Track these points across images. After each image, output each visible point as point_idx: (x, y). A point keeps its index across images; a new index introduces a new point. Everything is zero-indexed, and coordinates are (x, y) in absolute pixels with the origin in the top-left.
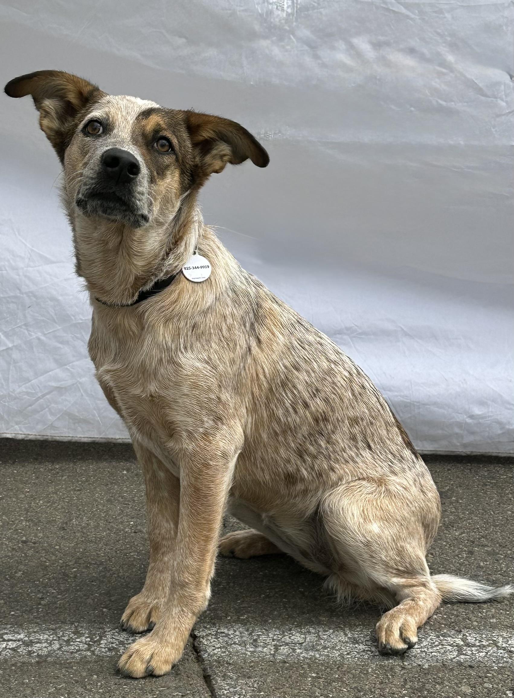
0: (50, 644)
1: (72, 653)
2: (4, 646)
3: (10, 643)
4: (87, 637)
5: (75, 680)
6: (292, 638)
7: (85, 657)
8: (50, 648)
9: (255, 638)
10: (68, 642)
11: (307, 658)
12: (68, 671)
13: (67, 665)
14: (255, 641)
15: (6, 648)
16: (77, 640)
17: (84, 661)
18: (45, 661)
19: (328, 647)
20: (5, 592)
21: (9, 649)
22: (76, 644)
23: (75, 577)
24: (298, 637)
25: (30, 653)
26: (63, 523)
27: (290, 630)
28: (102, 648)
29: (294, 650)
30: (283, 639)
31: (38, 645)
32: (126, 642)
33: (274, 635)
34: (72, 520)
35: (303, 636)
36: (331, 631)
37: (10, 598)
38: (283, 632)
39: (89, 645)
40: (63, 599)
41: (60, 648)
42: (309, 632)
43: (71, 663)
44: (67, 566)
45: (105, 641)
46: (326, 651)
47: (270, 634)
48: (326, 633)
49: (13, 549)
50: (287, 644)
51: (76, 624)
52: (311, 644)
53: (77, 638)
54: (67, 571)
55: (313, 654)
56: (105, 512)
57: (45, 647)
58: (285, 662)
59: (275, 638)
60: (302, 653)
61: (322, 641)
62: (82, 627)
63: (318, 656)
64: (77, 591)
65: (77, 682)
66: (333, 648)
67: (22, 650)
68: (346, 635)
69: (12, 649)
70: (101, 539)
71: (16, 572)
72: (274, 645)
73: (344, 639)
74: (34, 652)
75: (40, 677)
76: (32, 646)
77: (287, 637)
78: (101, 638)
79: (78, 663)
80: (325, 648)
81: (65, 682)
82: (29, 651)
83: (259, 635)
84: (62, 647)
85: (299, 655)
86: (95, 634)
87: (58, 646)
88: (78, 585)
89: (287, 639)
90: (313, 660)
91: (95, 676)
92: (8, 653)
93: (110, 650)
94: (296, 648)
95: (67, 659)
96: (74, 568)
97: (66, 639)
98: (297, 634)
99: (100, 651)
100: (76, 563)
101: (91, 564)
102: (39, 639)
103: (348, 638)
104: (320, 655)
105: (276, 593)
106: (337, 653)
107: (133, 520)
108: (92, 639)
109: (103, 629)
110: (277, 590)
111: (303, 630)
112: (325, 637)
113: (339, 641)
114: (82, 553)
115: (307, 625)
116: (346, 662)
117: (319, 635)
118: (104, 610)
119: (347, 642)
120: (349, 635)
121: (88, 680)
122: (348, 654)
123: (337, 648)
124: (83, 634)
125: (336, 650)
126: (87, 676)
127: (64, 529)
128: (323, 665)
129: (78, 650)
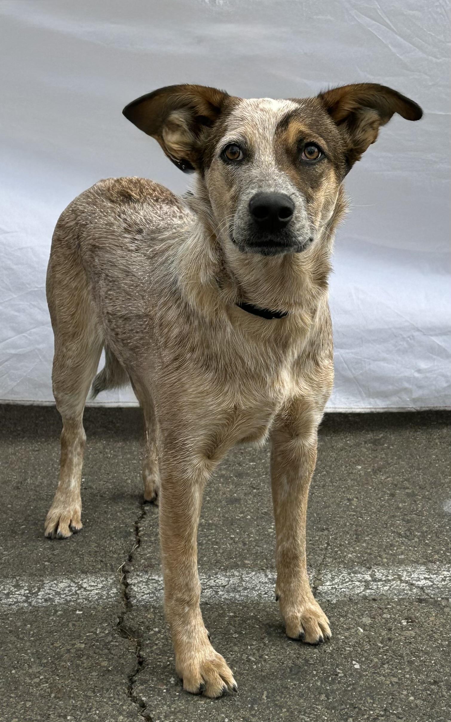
1: (10, 605)
4: (25, 590)
6: (217, 581)
7: (22, 608)
10: (8, 595)
11: (227, 599)
12: (4, 622)
13: (4, 617)
16: (17, 593)
17: (20, 612)
19: (248, 588)
22: (15, 596)
23: (23, 533)
24: (222, 580)
26: (18, 482)
27: (216, 574)
28: (39, 599)
29: (217, 592)
32: (62, 592)
34: (27, 479)
35: (226, 579)
36: (254, 573)
38: (210, 576)
39: (27, 597)
40: (9, 555)
42: (233, 576)
43: (8, 614)
44: (16, 523)
45: (43, 593)
46: (246, 591)
48: (249, 575)
50: (211, 587)
51: (18, 578)
52: (233, 586)
53: (16, 591)
54: (15, 528)
55: (233, 595)
58: (207, 604)
60: (223, 595)
61: (244, 583)
62: (22, 580)
63: (238, 597)
64: (23, 546)
65: (11, 632)
66: (253, 589)
68: (266, 576)
73: (264, 580)
77: (212, 581)
78: (39, 590)
79: (14, 614)
80: (245, 589)
85: (220, 597)
86: (34, 587)
90: (233, 601)
91: (29, 626)
93: (46, 600)
94: (219, 590)
95: (5, 611)
96: (22, 525)
97: (6, 592)
98: (222, 578)
99: (36, 602)
100: (25, 520)
103: (269, 579)
104: (240, 596)
105: (209, 540)
106: (255, 593)
107: (85, 477)
108: (30, 591)
109: (42, 581)
110: (210, 537)
111: (228, 574)
112: (247, 579)
113: (260, 582)
114: (32, 510)
115: (232, 569)
116: (262, 601)
117: (242, 578)
118: (46, 563)
119: (266, 583)
120: (270, 577)
121: (22, 629)
122: (266, 594)
123: (256, 589)
124: (22, 587)
125: (255, 591)
126: (21, 625)
127: (18, 488)
128: (241, 605)
129: (16, 602)
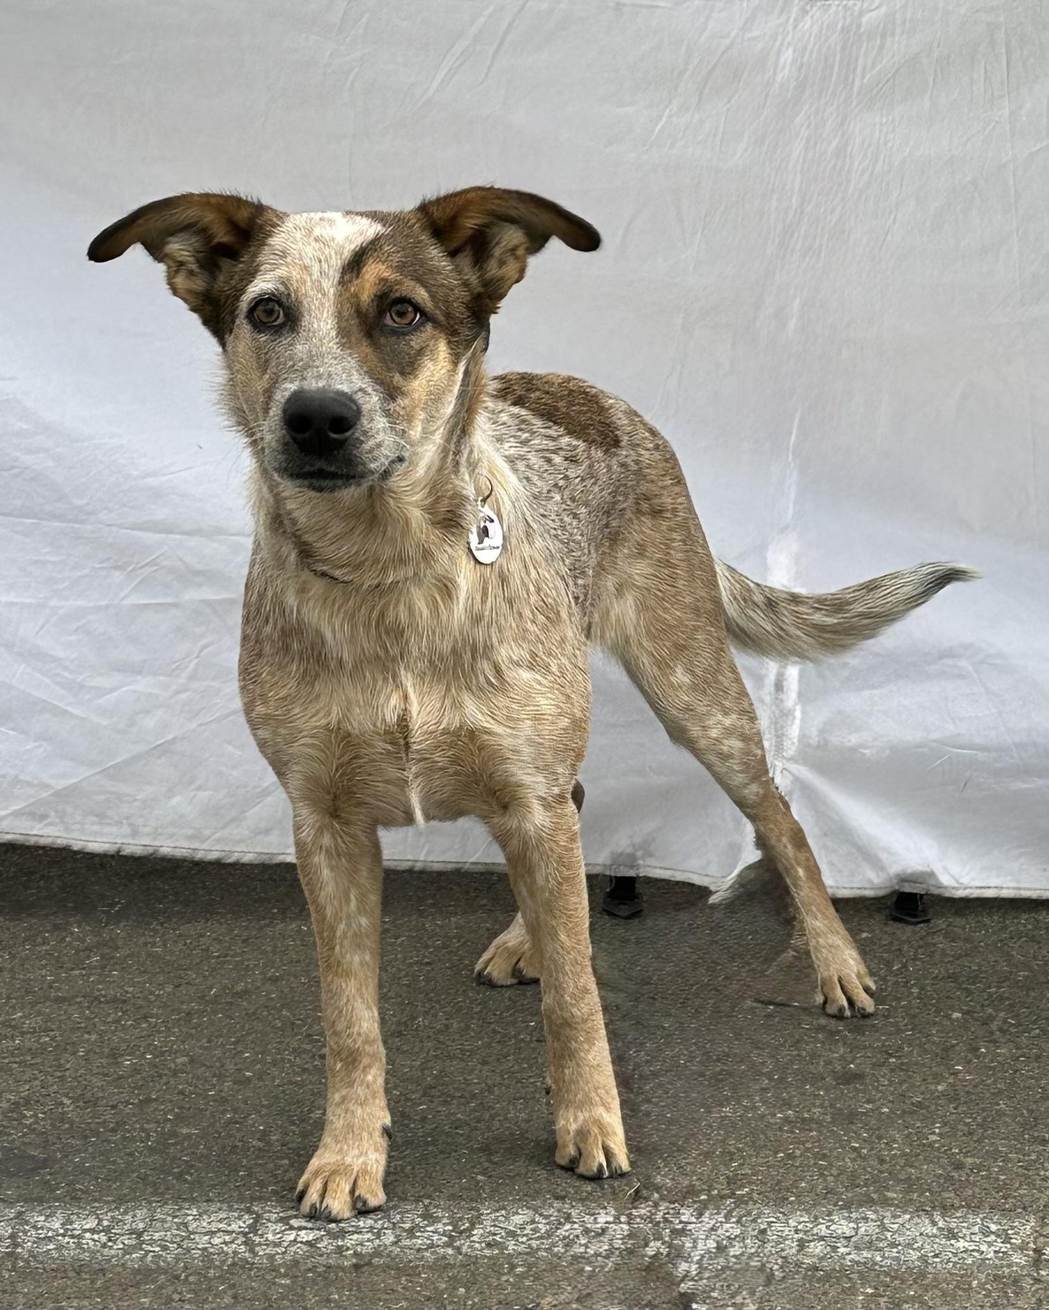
0: (378, 1236)
1: (419, 1250)
2: (292, 1237)
3: (303, 1233)
4: (445, 1224)
5: (424, 1296)
6: (832, 1228)
7: (444, 1257)
8: (377, 1242)
9: (762, 1227)
10: (411, 1232)
11: (858, 1263)
12: (411, 1282)
13: (409, 1271)
14: (763, 1232)
15: (295, 1240)
16: (428, 1229)
17: (441, 1265)
18: (369, 1264)
19: (899, 1244)
20: (290, 1145)
21: (301, 1242)
22: (426, 1235)
23: (424, 1119)
24: (843, 1227)
25: (340, 1250)
26: (399, 1023)
27: (830, 1214)
28: (474, 1242)
29: (835, 1249)
30: (815, 1231)
31: (355, 1237)
32: (519, 1232)
33: (800, 1223)
34: (415, 1019)
35: (852, 1225)
36: (907, 1217)
37: (300, 1156)
38: (816, 1218)
39: (450, 1237)
40: (401, 1159)
41: (396, 1242)
42: (866, 1219)
43: (417, 1267)
44: (407, 1100)
45: (481, 1231)
46: (895, 1250)
47: (790, 1221)
48: (897, 1221)
49: (305, 1070)
50: (822, 1238)
51: (427, 1202)
52: (867, 1238)
53: (427, 1226)
54: (407, 1110)
55: (870, 1256)
56: (480, 1004)
57: (369, 1240)
58: (816, 1269)
59: (800, 1227)
60: (849, 1254)
61: (889, 1235)
62: (437, 1207)
63: (878, 1259)
64: (427, 1144)
65: (429, 1299)
66: (909, 1246)
67: (325, 1244)
68: (934, 1223)
69: (308, 1243)
70: (472, 1052)
71: (310, 1111)
72: (798, 1241)
73: (930, 1230)
74: (348, 1249)
75: (359, 1289)
76: (343, 1238)
77: (823, 1227)
78: (473, 1226)
79: (430, 1267)
80: (893, 1245)
81: (406, 1299)
82: (338, 1247)
83: (769, 1223)
84: (400, 1240)
85: (843, 1257)
86: (461, 1219)
87: (392, 1239)
88: (429, 1135)
89: (822, 1230)
90: (870, 1266)
91: (462, 1290)
92: (301, 1250)
93: (489, 1245)
94: (839, 1245)
95: (410, 1261)
96: (421, 1104)
97: (407, 1226)
98: (842, 1222)
99: (470, 1247)
100: (424, 1095)
101: (453, 1097)
102: (357, 1227)
103: (939, 1228)
104: (883, 1257)
105: (807, 1150)
106: (914, 1255)
107: (535, 1018)
108: (455, 1227)
109: (478, 1210)
110: (809, 1145)
111: (854, 1215)
112: (896, 1226)
113: (921, 1234)
114: (435, 1077)
115: (861, 1206)
116: (930, 1269)
117: (882, 1223)
118: (480, 1177)
119: (935, 1236)
120: (941, 1224)
121: (450, 1295)
122: (936, 1256)
123: (916, 1246)
124: (437, 1219)
125: (914, 1249)
126: (446, 1289)
127: (400, 1034)
128: (887, 1274)
129: (431, 1246)
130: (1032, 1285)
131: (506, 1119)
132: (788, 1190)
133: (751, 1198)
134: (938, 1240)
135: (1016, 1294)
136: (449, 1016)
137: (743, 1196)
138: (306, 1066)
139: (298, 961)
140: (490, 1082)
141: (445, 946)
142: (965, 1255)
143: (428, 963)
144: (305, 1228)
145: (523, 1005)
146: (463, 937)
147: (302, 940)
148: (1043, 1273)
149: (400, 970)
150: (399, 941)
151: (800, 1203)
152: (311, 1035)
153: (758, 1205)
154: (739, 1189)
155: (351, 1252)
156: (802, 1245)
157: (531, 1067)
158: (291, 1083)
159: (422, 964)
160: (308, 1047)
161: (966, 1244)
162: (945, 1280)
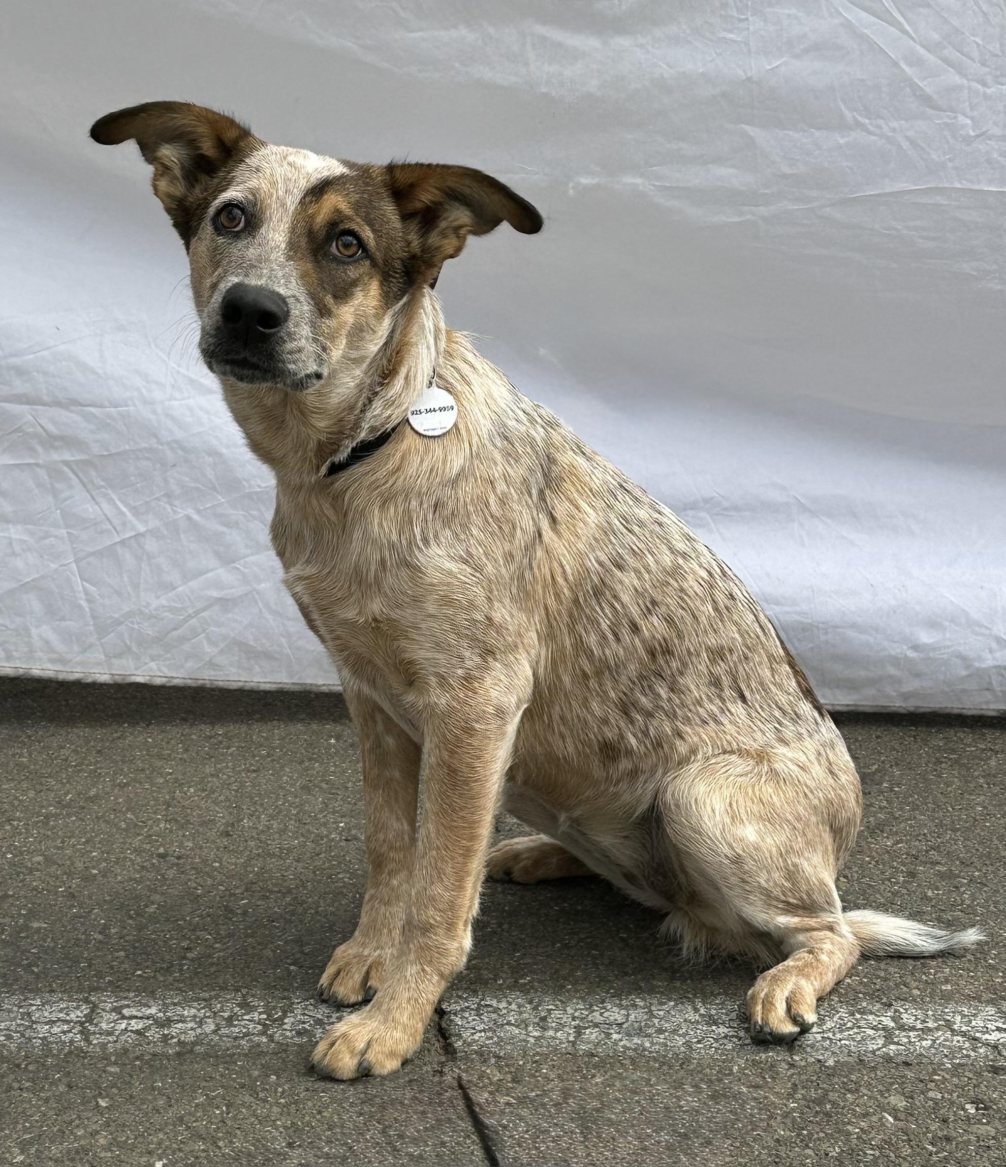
0: (201, 1023)
1: (236, 1038)
2: (123, 1026)
3: (133, 1022)
4: (260, 1013)
5: (239, 1084)
6: (606, 1015)
7: (258, 1045)
8: (199, 1031)
9: (543, 1014)
10: (230, 1021)
11: (629, 1049)
12: (228, 1069)
13: (227, 1059)
14: (544, 1019)
15: (126, 1029)
16: (245, 1017)
17: (256, 1052)
18: (191, 1051)
19: (665, 1031)
20: (127, 938)
21: (132, 1031)
22: (243, 1023)
23: (245, 913)
24: (615, 1014)
25: (165, 1038)
26: (227, 824)
27: (603, 1002)
28: (286, 1030)
29: (608, 1035)
30: (590, 1018)
31: (180, 1025)
32: (326, 1020)
33: (576, 1010)
34: (242, 820)
35: (623, 1012)
36: (672, 1003)
37: (135, 948)
38: (591, 1006)
39: (264, 1025)
40: (224, 950)
41: (216, 1031)
42: (635, 1006)
43: (234, 1054)
44: (231, 895)
45: (293, 1019)
46: (662, 1036)
47: (568, 1008)
48: (664, 1007)
49: (143, 867)
50: (596, 1025)
51: (244, 991)
52: (636, 1025)
53: (245, 1014)
54: (230, 904)
55: (639, 1042)
56: (297, 806)
57: (192, 1029)
58: (593, 1055)
59: (576, 1014)
60: (621, 1040)
61: (656, 1021)
62: (253, 996)
63: (647, 1045)
64: (247, 936)
65: (243, 1086)
66: (675, 1032)
67: (153, 1034)
68: (696, 1010)
69: (137, 1032)
70: (289, 850)
71: (146, 906)
72: (575, 1027)
73: (692, 1016)
74: (173, 1037)
75: (181, 1078)
76: (169, 1027)
77: (597, 1014)
78: (285, 1015)
79: (246, 1055)
80: (660, 1031)
81: (222, 1087)
82: (164, 1034)
83: (549, 1011)
84: (219, 1029)
85: (616, 1043)
86: (275, 1008)
87: (213, 1027)
88: (250, 927)
89: (597, 1017)
90: (640, 1051)
91: (274, 1077)
92: (131, 1038)
93: (299, 1033)
94: (612, 1031)
95: (228, 1049)
96: (243, 899)
97: (226, 1015)
98: (615, 1009)
99: (282, 1035)
100: (247, 890)
101: (271, 892)
102: (182, 1016)
103: (700, 1015)
104: (652, 1043)
105: (581, 940)
106: (680, 1041)
107: (343, 820)
108: (269, 1015)
109: (289, 998)
110: (582, 936)
111: (624, 1003)
112: (661, 1013)
113: (685, 1020)
114: (257, 874)
115: (631, 994)
116: (695, 1056)
117: (650, 1011)
118: (292, 968)
119: (697, 1022)
120: (702, 1011)
121: (262, 1083)
122: (699, 1042)
123: (681, 1032)
124: (255, 1008)
125: (679, 1035)
126: (260, 1076)
127: (228, 835)
128: (655, 1060)
129: (247, 1034)
130: (788, 1070)
131: (317, 912)
132: (565, 979)
133: (532, 987)
134: (700, 1027)
135: (773, 1078)
136: (272, 817)
137: (525, 984)
138: (145, 864)
139: (143, 770)
140: (304, 878)
141: (269, 755)
142: (726, 1041)
143: (254, 771)
144: (136, 1017)
145: (334, 807)
146: (284, 747)
147: (148, 750)
148: (796, 1058)
149: (230, 777)
150: (230, 751)
151: (577, 991)
152: (150, 836)
153: (539, 994)
154: (522, 977)
155: (175, 1040)
156: (579, 1031)
157: (340, 863)
158: (131, 879)
159: (249, 771)
160: (148, 847)
161: (726, 1030)
162: (709, 1066)
